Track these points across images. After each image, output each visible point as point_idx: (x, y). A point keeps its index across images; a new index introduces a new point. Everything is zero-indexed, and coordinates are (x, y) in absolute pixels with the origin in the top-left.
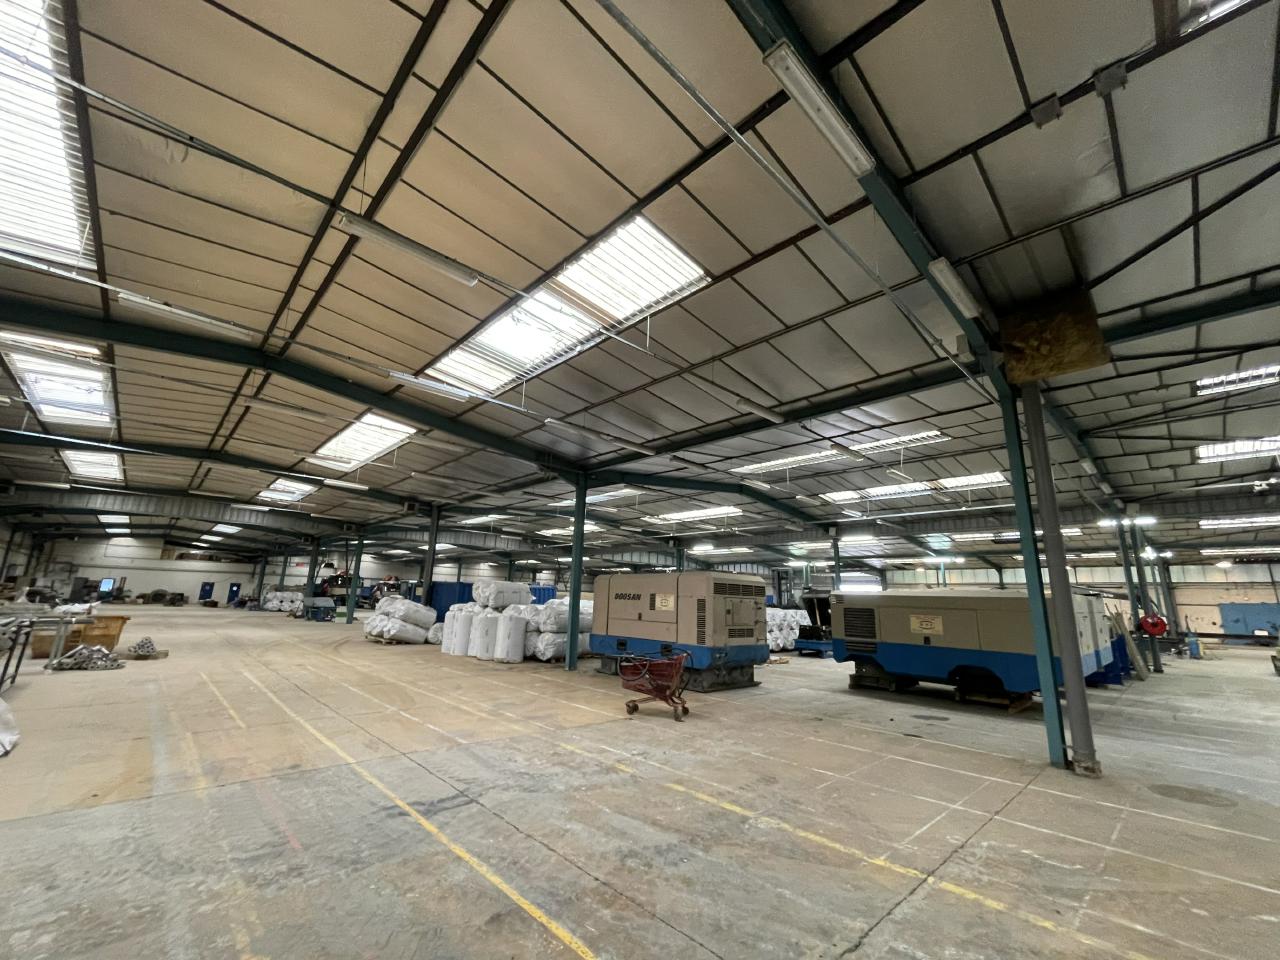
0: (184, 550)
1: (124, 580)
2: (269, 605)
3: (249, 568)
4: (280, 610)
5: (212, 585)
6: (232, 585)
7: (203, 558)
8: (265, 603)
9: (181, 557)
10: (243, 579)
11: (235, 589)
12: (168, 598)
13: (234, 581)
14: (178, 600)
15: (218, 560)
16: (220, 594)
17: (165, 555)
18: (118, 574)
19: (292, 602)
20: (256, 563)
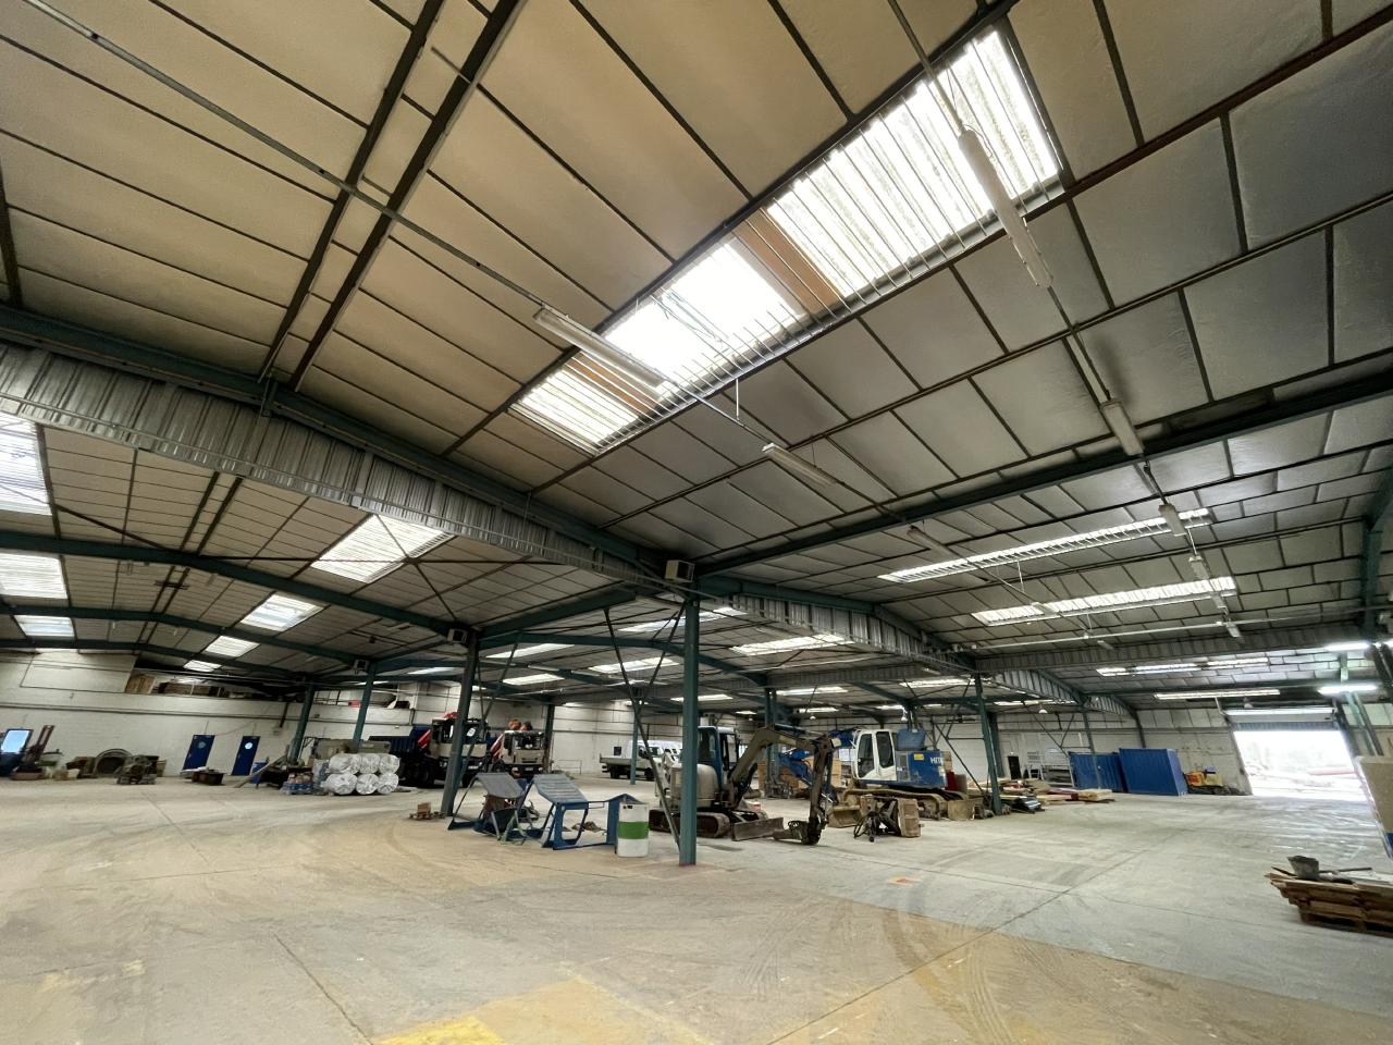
0: (167, 679)
1: (48, 731)
2: (334, 782)
3: (276, 708)
4: (355, 793)
5: (209, 740)
6: (246, 740)
7: (199, 692)
8: (324, 777)
9: (163, 690)
10: (263, 730)
11: (249, 746)
12: (128, 767)
13: (248, 733)
14: (144, 770)
15: (224, 695)
16: (222, 758)
17: (134, 686)
18: (38, 721)
19: (378, 773)
20: (288, 701)
